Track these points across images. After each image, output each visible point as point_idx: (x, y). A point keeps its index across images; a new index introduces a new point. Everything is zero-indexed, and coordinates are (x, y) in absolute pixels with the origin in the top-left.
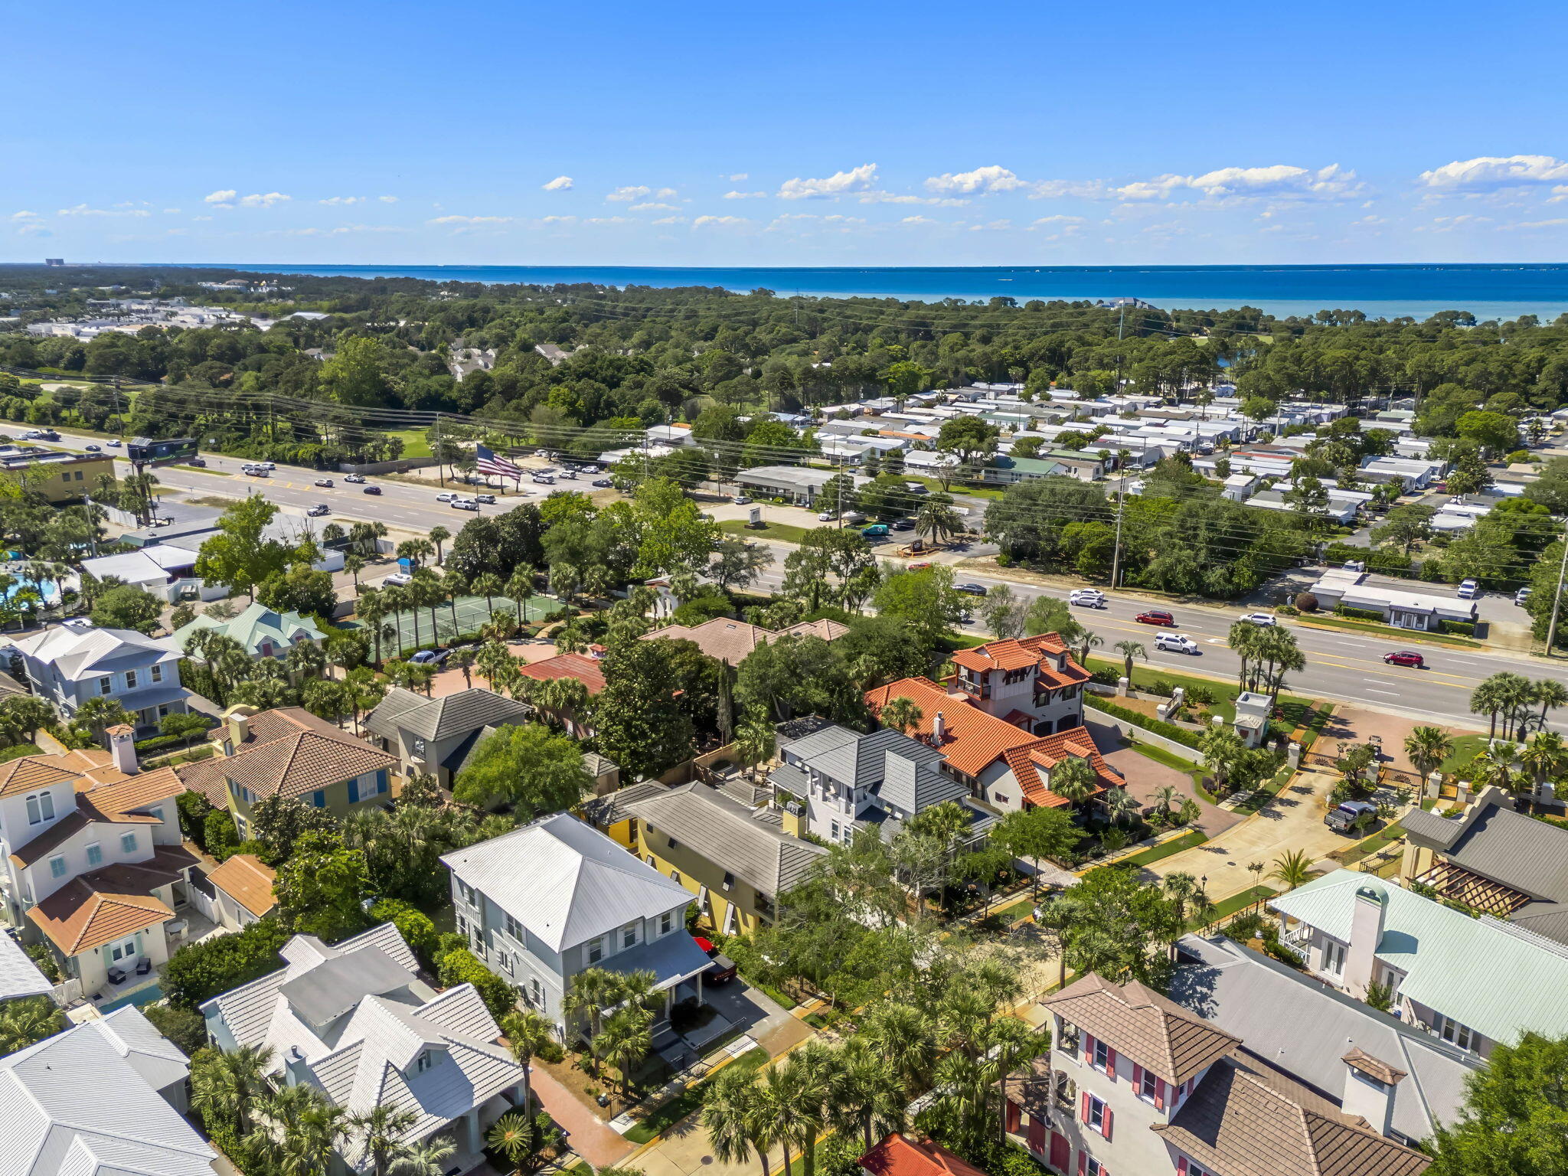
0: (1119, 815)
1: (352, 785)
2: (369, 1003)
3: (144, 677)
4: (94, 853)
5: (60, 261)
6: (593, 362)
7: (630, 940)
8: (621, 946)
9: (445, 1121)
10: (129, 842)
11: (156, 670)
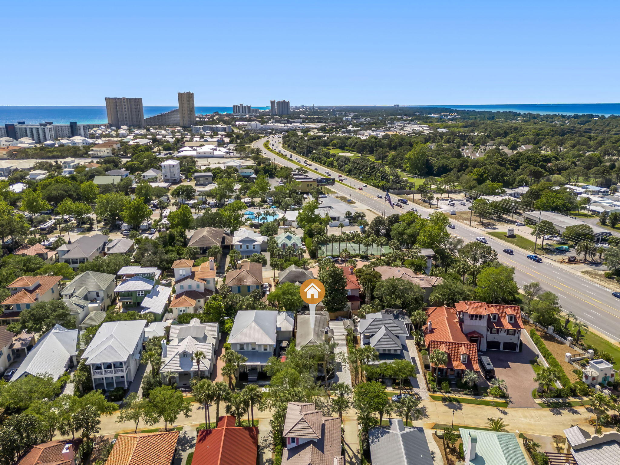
0: (466, 381)
1: (249, 287)
2: (189, 338)
3: (251, 247)
4: (190, 286)
5: (398, 105)
6: (519, 156)
7: (254, 349)
8: (250, 349)
9: (182, 370)
10: (198, 286)
11: (254, 245)
